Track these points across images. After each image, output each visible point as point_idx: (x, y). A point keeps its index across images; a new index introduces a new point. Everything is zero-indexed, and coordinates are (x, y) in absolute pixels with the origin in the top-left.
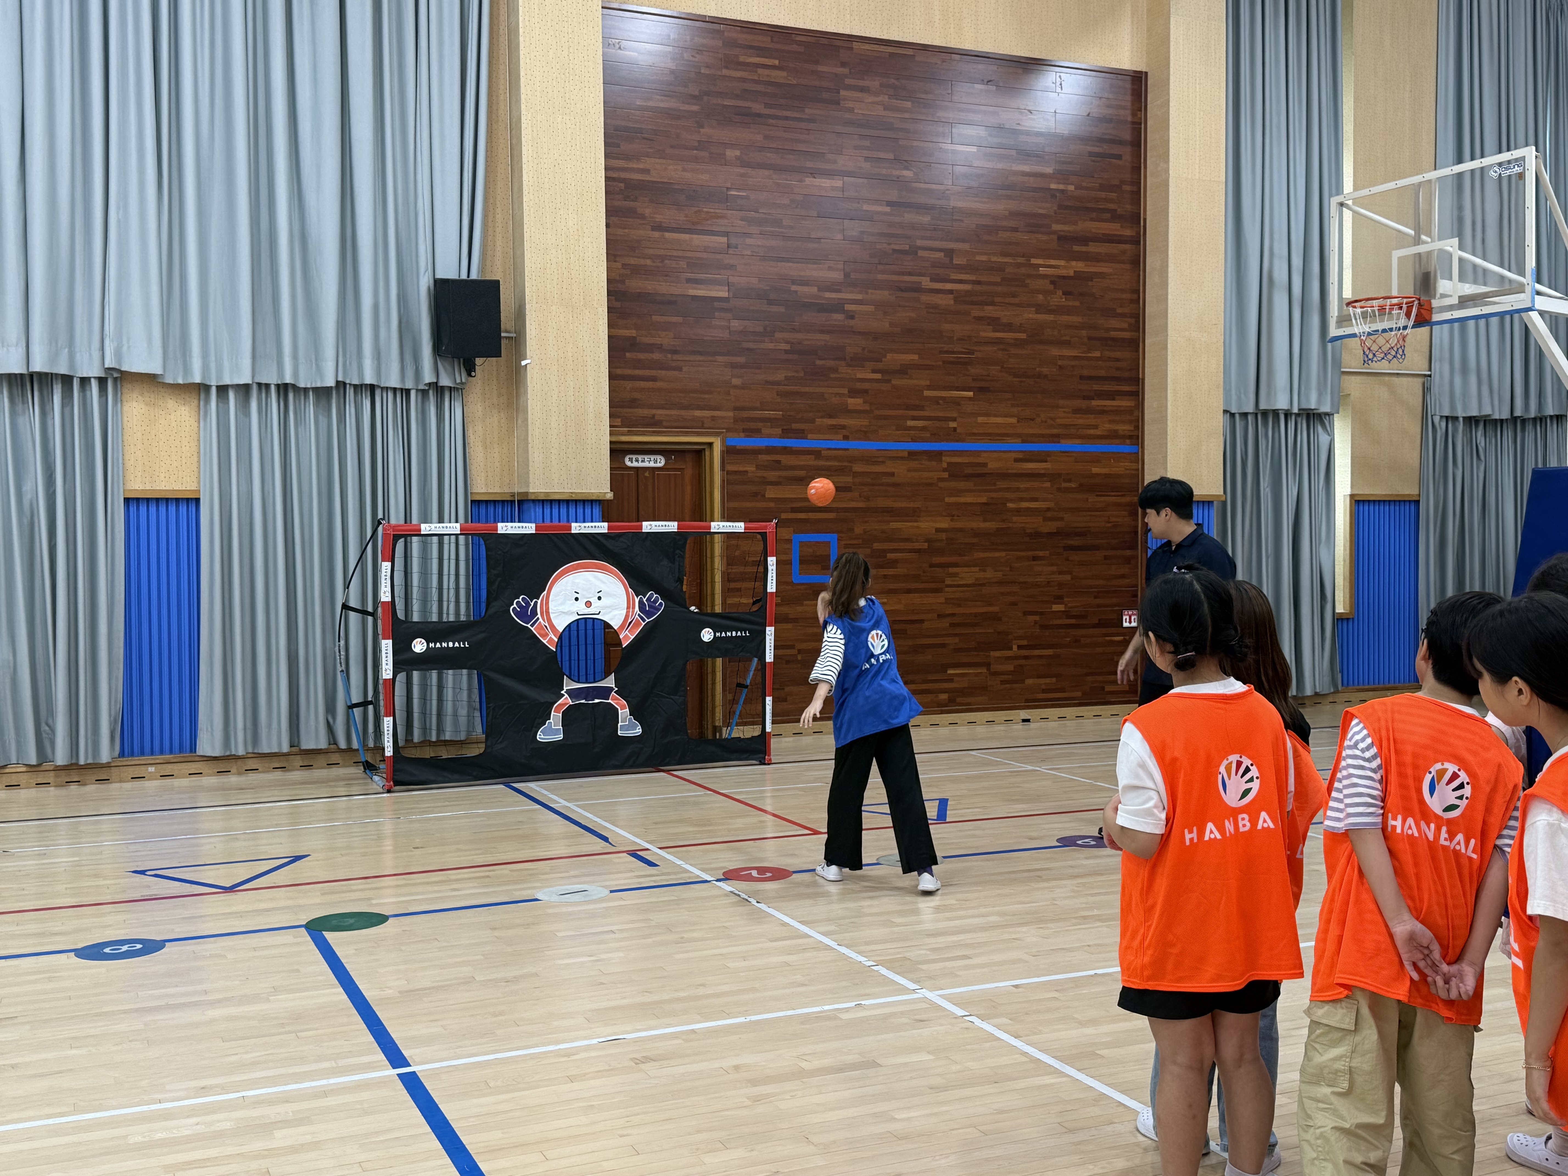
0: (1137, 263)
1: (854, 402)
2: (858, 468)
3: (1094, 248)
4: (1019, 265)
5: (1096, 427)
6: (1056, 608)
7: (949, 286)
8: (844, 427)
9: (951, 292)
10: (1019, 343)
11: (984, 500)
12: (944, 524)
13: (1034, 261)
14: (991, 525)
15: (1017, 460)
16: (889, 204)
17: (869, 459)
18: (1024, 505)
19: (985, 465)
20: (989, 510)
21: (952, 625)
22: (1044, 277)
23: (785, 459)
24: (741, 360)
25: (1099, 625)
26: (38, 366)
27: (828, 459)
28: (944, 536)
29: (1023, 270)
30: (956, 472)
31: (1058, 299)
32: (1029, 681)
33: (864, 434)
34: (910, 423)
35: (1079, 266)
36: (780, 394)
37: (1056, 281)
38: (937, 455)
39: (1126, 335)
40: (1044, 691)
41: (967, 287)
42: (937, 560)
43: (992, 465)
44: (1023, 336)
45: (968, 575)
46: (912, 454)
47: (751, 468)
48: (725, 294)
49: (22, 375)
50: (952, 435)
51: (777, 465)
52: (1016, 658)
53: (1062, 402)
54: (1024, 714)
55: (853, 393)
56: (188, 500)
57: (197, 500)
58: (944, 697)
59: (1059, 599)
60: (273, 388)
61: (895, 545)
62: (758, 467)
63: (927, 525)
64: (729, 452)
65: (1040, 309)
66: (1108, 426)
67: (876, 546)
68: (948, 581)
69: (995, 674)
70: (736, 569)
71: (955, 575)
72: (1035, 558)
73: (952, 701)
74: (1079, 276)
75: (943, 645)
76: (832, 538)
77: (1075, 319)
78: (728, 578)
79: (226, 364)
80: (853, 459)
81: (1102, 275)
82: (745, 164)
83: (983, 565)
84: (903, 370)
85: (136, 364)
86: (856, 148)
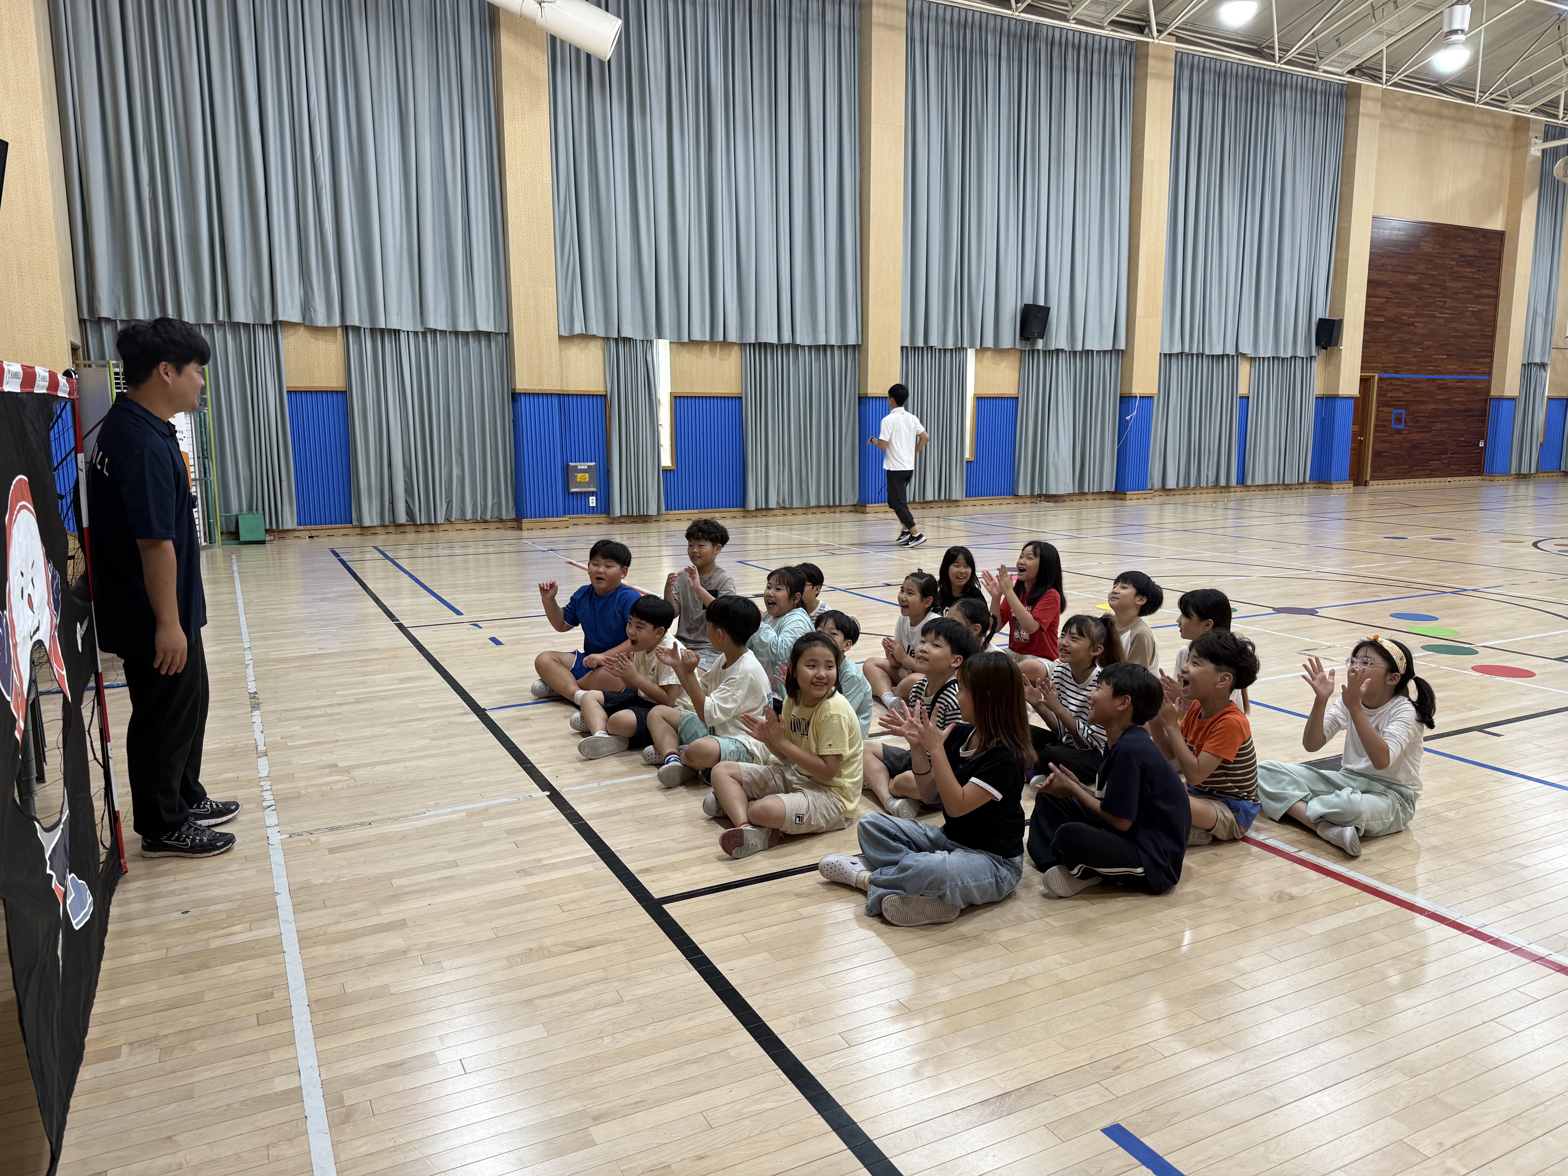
0: (1496, 305)
1: (1414, 360)
2: (1413, 385)
3: (1485, 300)
4: (1463, 307)
5: (1479, 369)
6: (1462, 439)
7: (1444, 315)
8: (1410, 370)
9: (1444, 317)
10: (1461, 337)
11: (1445, 397)
12: (1434, 406)
13: (1468, 305)
14: (1447, 407)
15: (1457, 382)
16: (1430, 285)
17: (1416, 382)
18: (1457, 399)
19: (1447, 384)
20: (1447, 401)
21: (1433, 445)
22: (1471, 311)
23: (1394, 382)
24: (1385, 345)
25: (1472, 446)
27: (1406, 381)
28: (1434, 411)
29: (1464, 309)
30: (1439, 387)
31: (1473, 320)
32: (1452, 467)
33: (1415, 373)
34: (1428, 368)
35: (1480, 307)
36: (1395, 357)
37: (1473, 313)
38: (1434, 380)
39: (1490, 334)
40: (1456, 470)
41: (1448, 316)
42: (1432, 420)
43: (1450, 384)
44: (1462, 334)
45: (1439, 426)
46: (1428, 380)
47: (1385, 386)
48: (1383, 320)
50: (1439, 373)
51: (1391, 384)
52: (1449, 458)
53: (1471, 360)
54: (1449, 479)
55: (1414, 357)
58: (1428, 472)
59: (1462, 436)
61: (1421, 415)
62: (1387, 385)
63: (1429, 407)
64: (1380, 379)
65: (1469, 324)
66: (1482, 369)
67: (1415, 415)
68: (1434, 428)
69: (1442, 464)
70: (1378, 423)
71: (1435, 426)
72: (1458, 420)
73: (1430, 474)
74: (1480, 311)
75: (1430, 452)
76: (1403, 411)
77: (1477, 328)
78: (1376, 426)
80: (1412, 382)
81: (1486, 310)
82: (1393, 271)
83: (1443, 422)
84: (1428, 348)
86: (1423, 264)
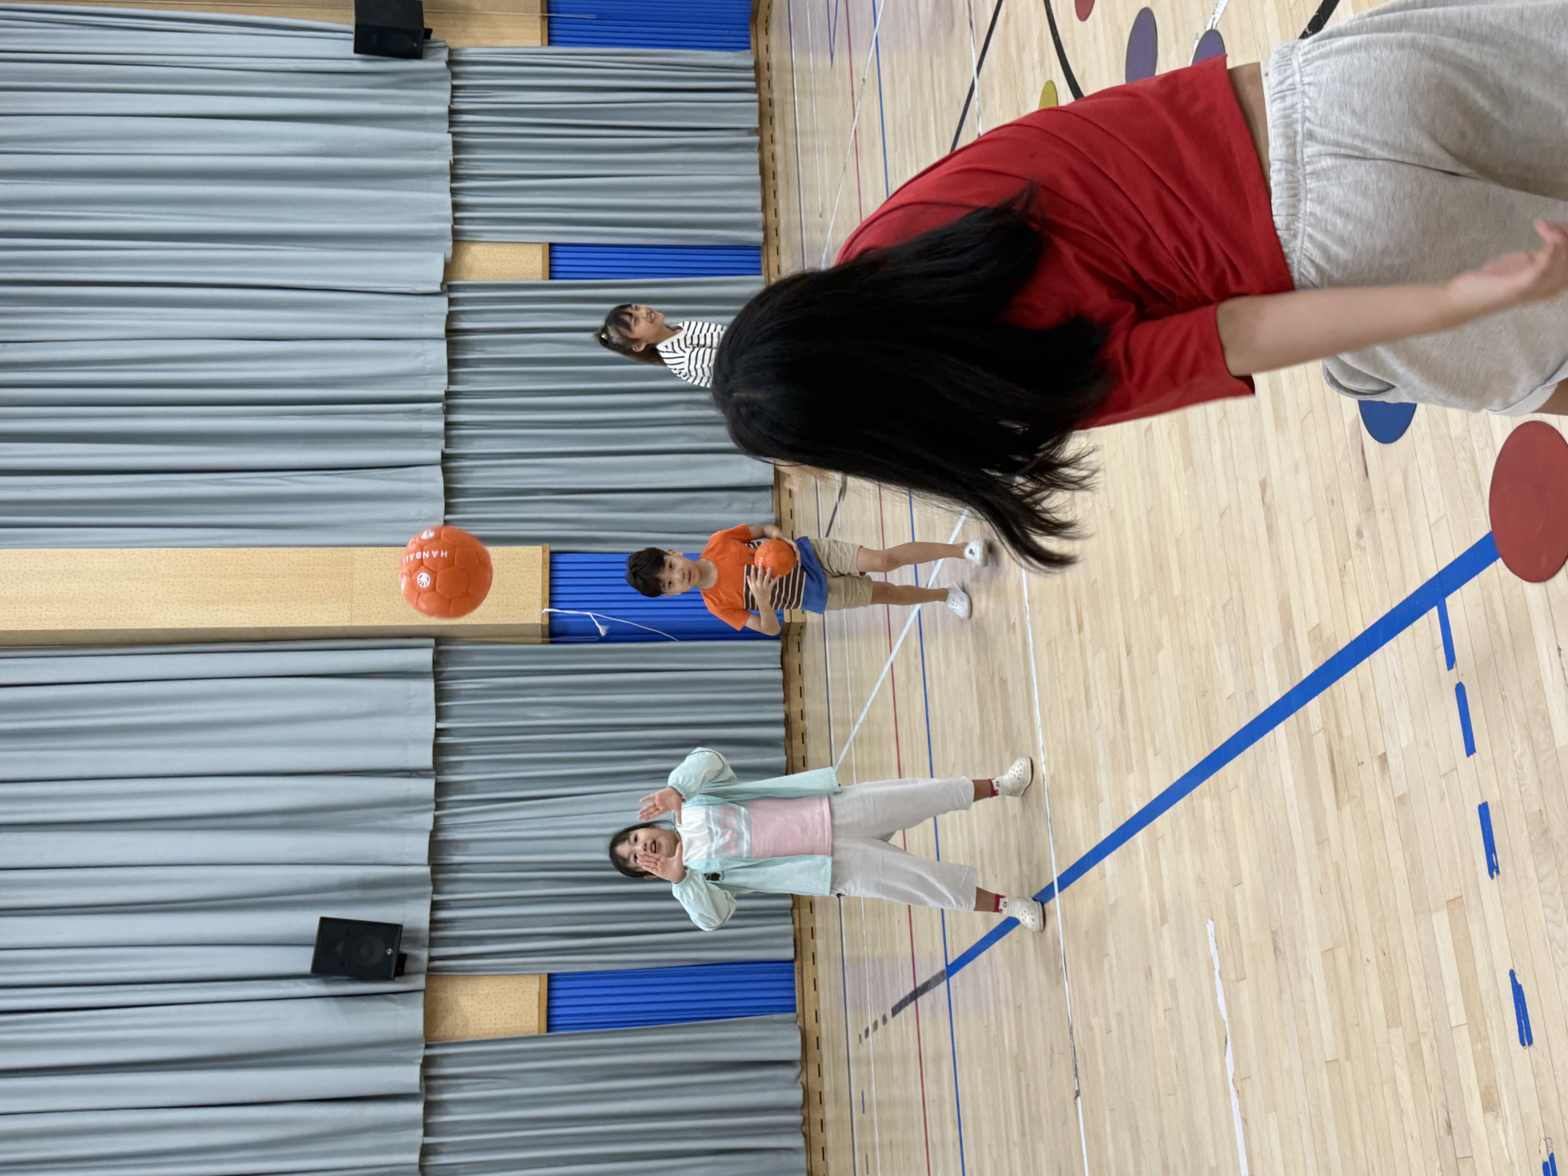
26: (441, 331)
49: (448, 343)
56: (550, 252)
57: (551, 245)
60: (455, 185)
79: (435, 213)
85: (437, 273)
